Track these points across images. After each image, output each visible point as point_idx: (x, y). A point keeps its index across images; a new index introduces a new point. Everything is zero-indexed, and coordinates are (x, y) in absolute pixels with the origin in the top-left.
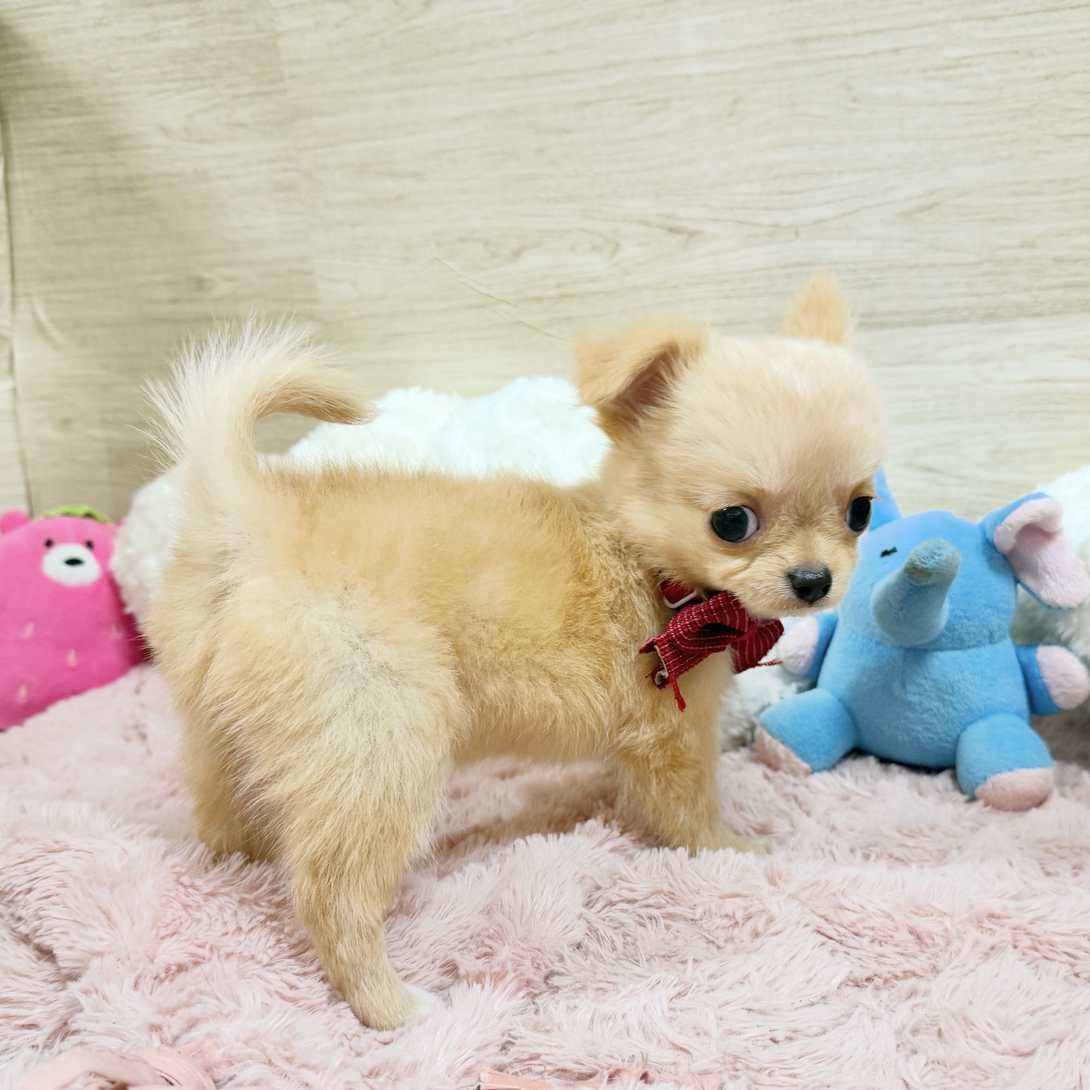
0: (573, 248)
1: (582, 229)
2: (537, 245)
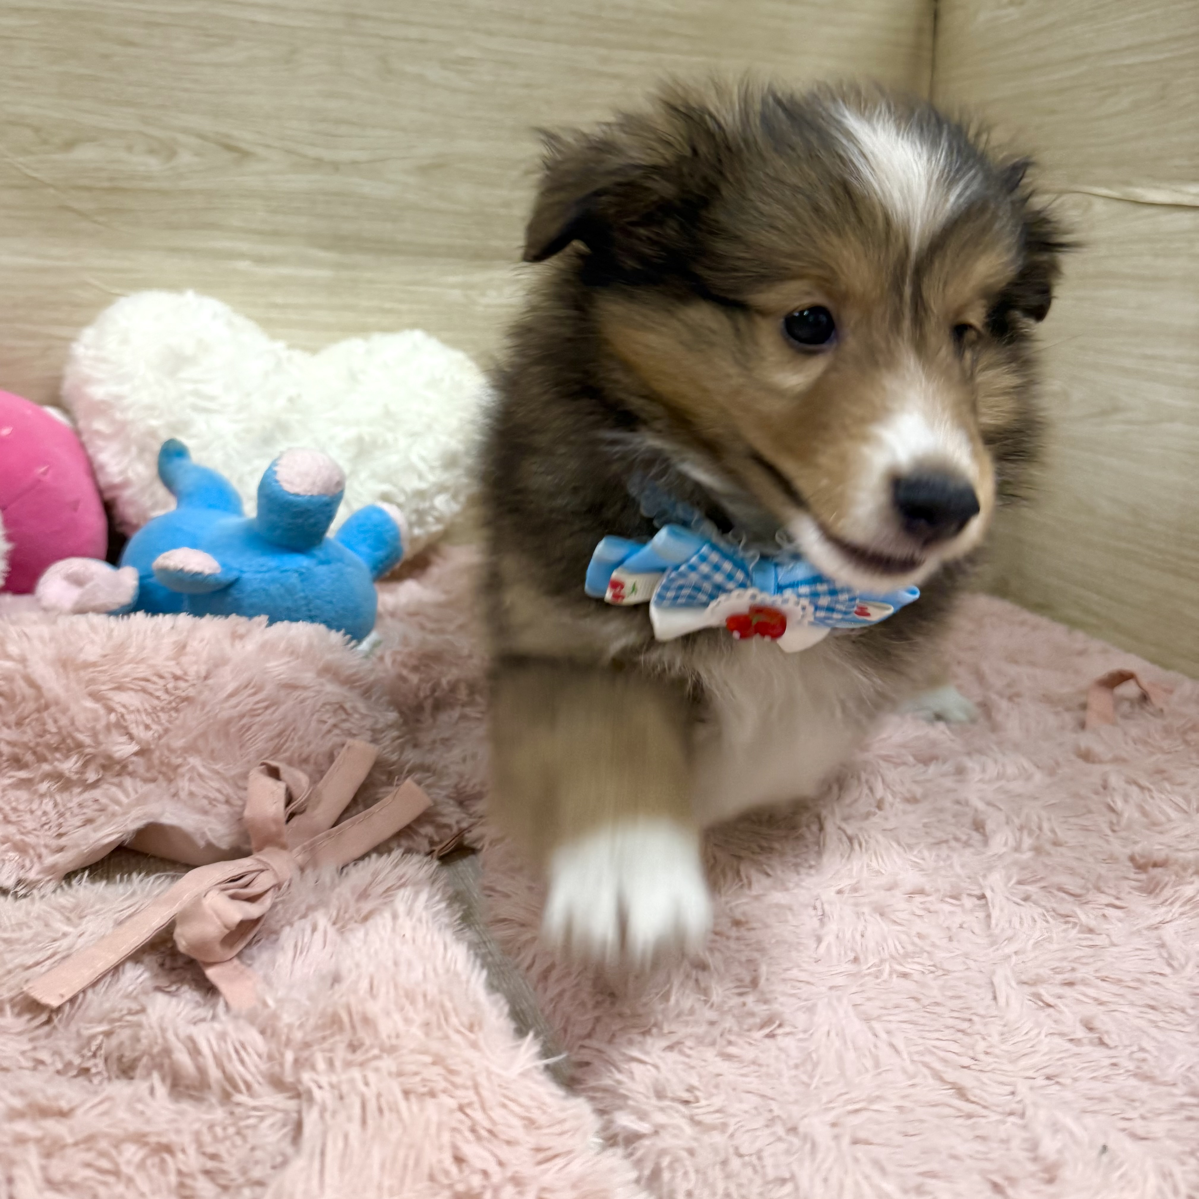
0: (129, 149)
1: (141, 133)
2: (92, 139)
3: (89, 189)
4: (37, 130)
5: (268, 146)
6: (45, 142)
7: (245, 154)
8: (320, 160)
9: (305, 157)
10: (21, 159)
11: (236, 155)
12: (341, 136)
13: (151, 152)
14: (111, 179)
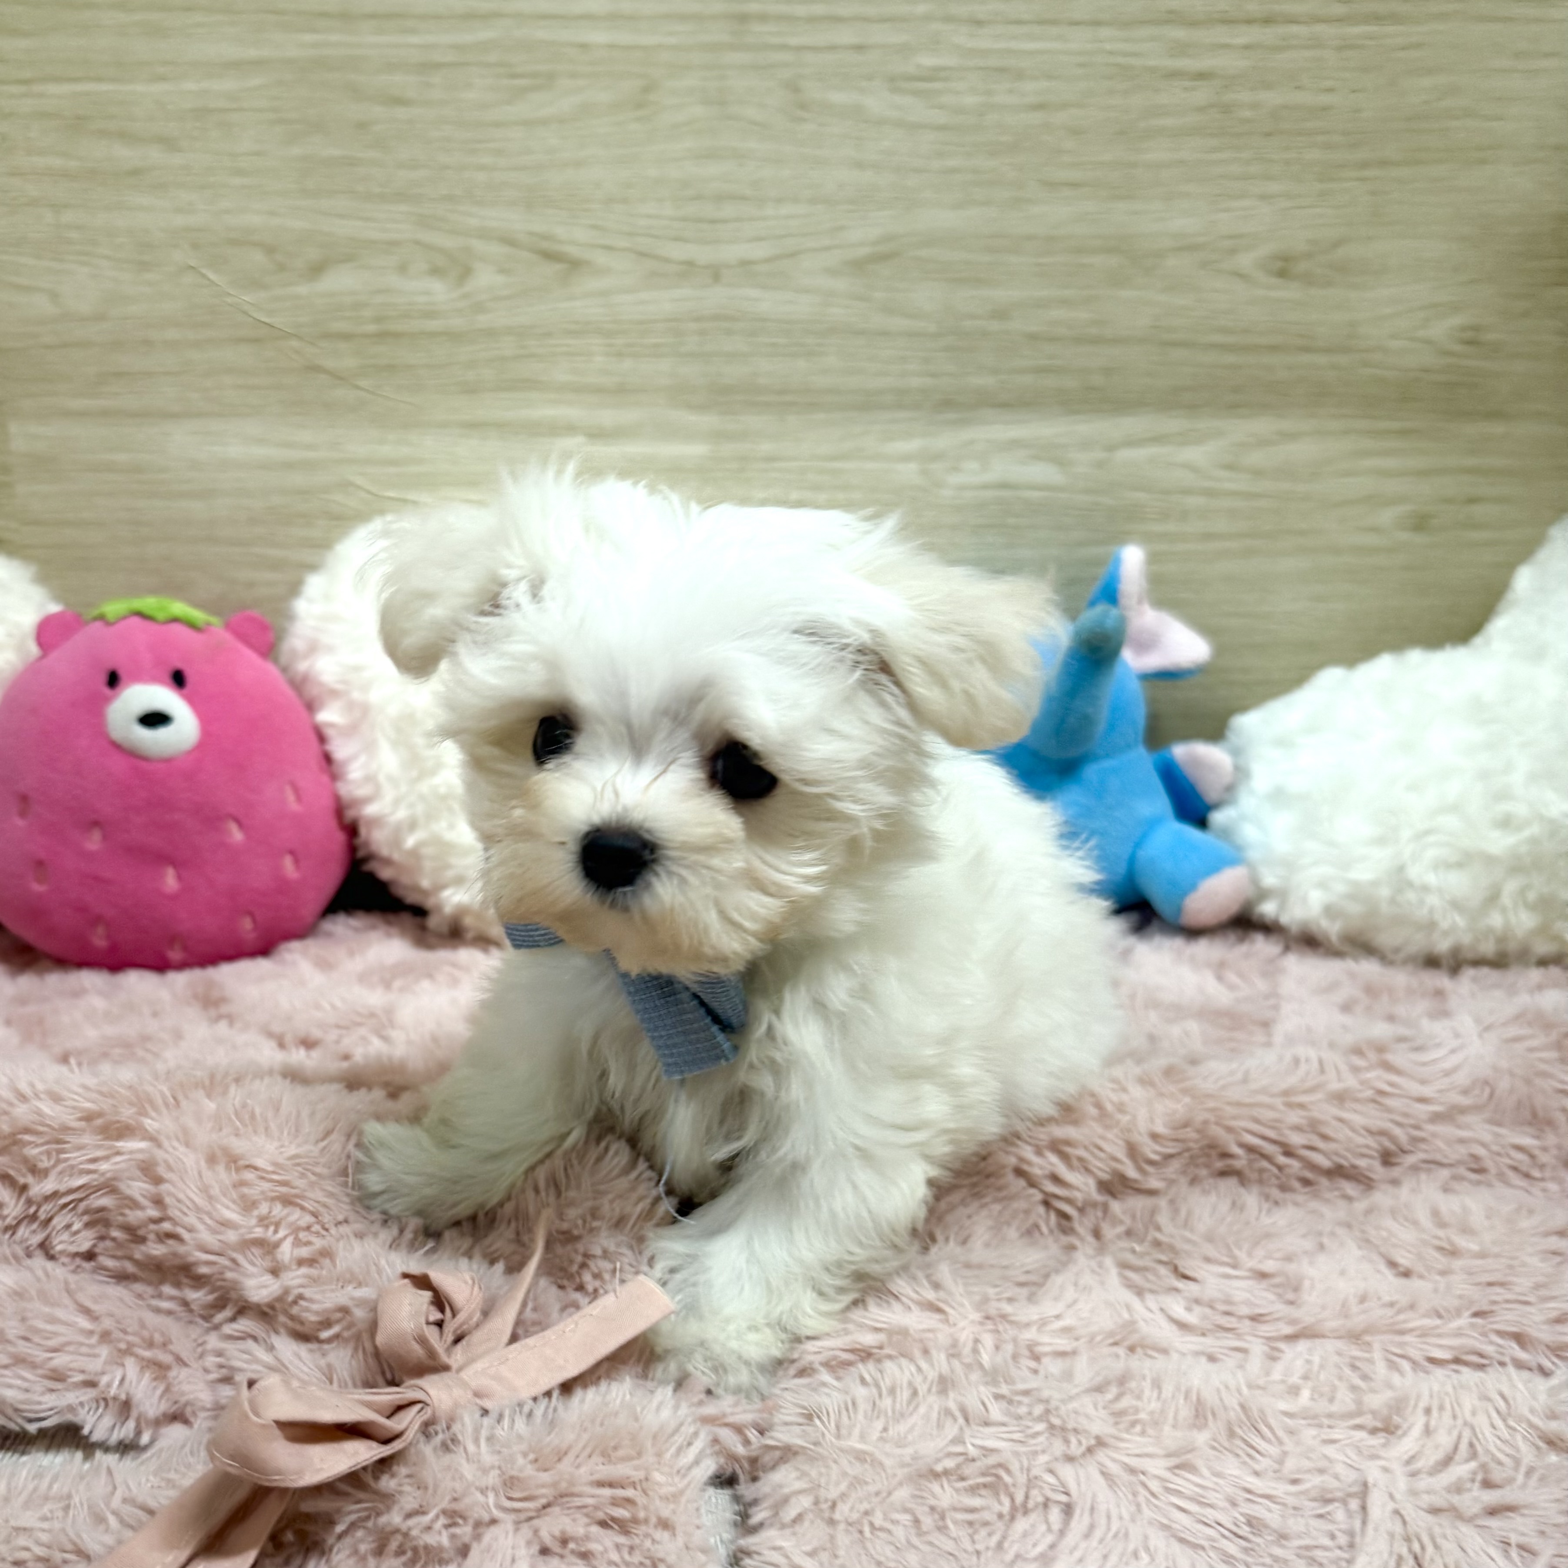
0: (403, 269)
1: (417, 243)
2: (348, 259)
3: (347, 337)
4: (270, 250)
5: (609, 248)
6: (281, 268)
7: (575, 265)
8: (690, 264)
9: (667, 260)
10: (249, 297)
11: (558, 267)
12: (724, 221)
13: (435, 272)
14: (379, 319)
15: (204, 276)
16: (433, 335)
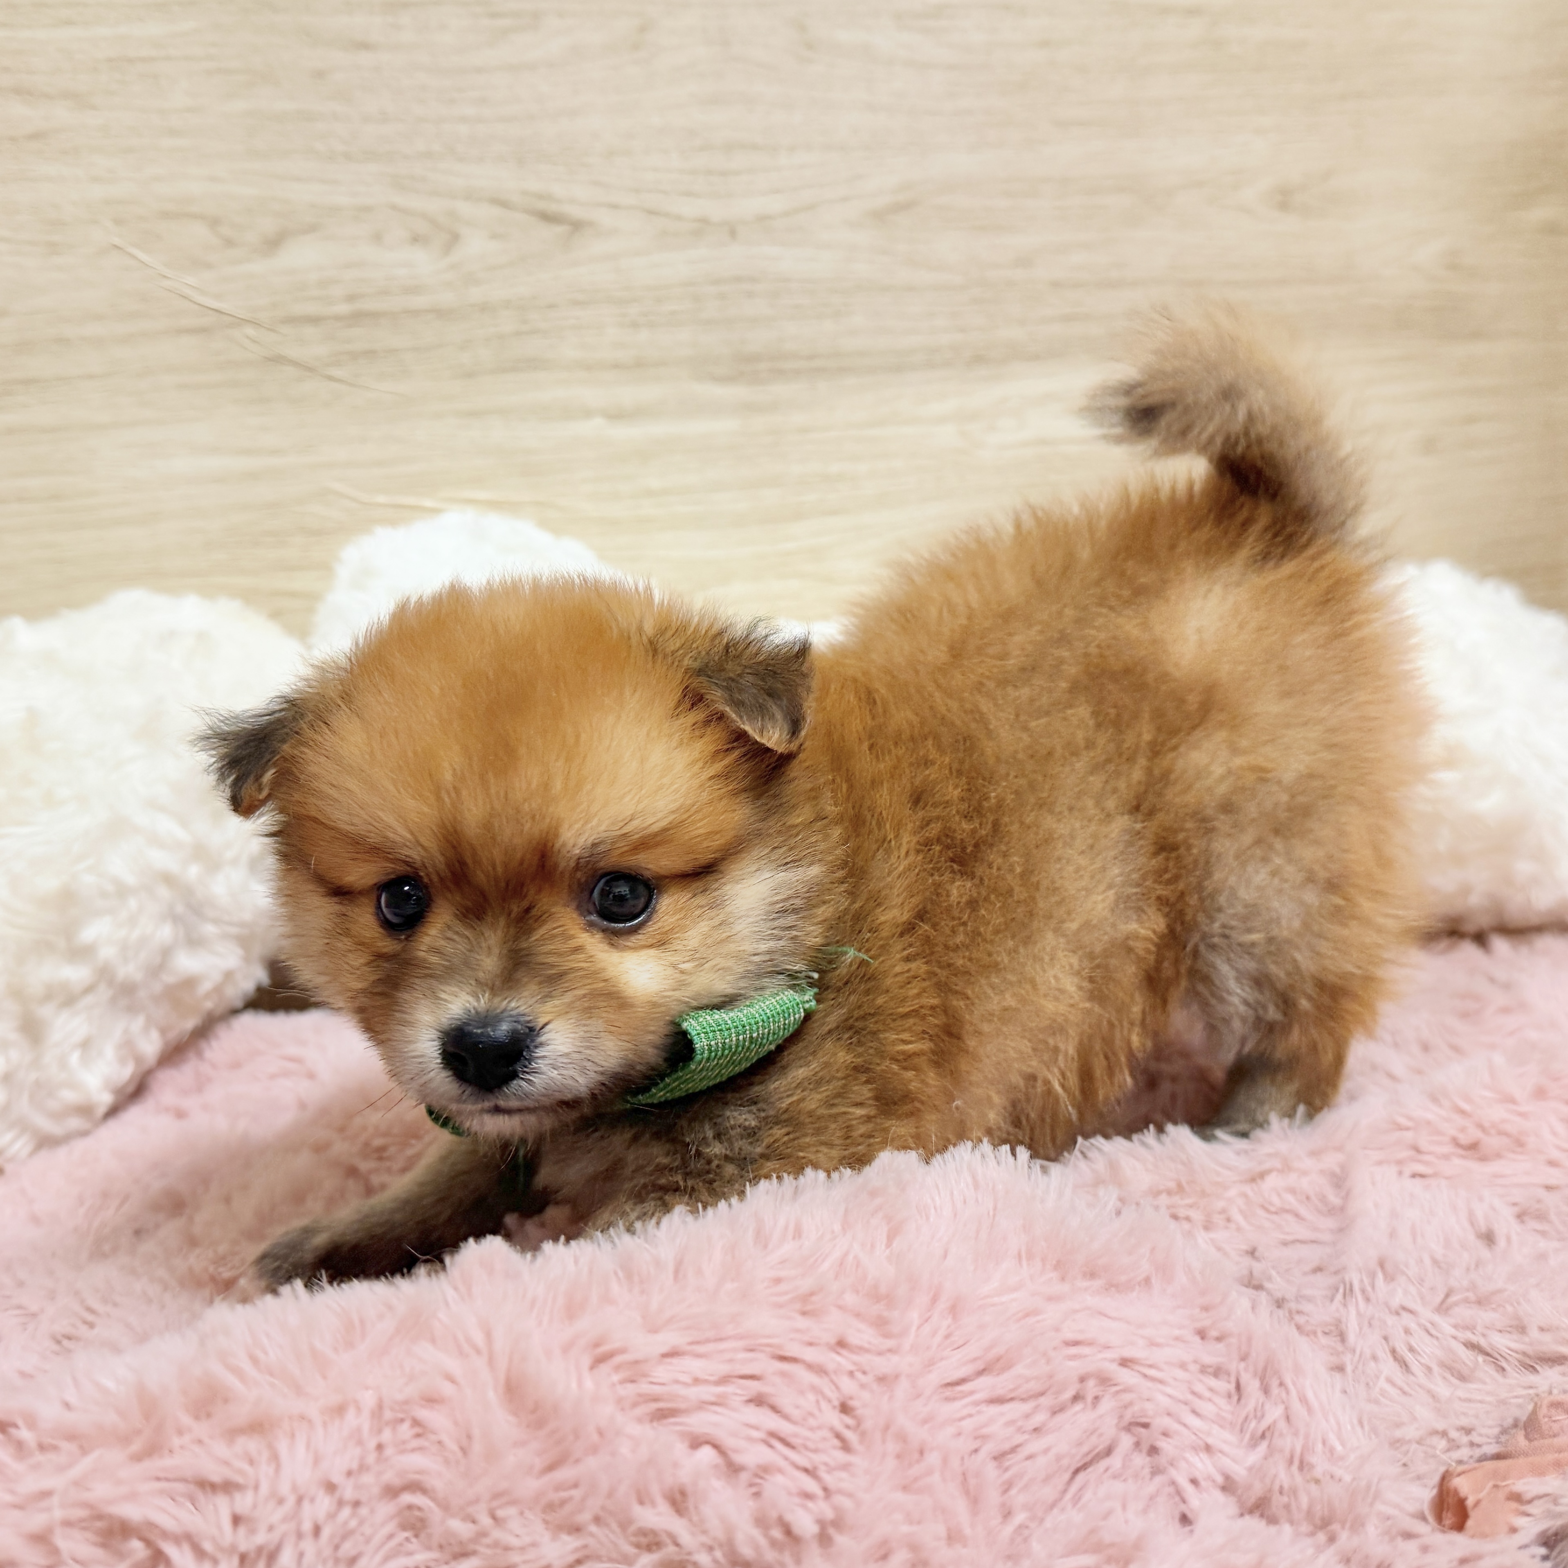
0: (377, 238)
1: (394, 207)
2: (311, 229)
3: (314, 320)
4: (214, 222)
5: (615, 207)
6: (229, 243)
7: (577, 226)
8: (704, 221)
9: (679, 218)
10: (191, 280)
11: (560, 229)
12: (736, 173)
13: (416, 239)
14: (351, 298)
15: (134, 257)
16: (415, 313)
